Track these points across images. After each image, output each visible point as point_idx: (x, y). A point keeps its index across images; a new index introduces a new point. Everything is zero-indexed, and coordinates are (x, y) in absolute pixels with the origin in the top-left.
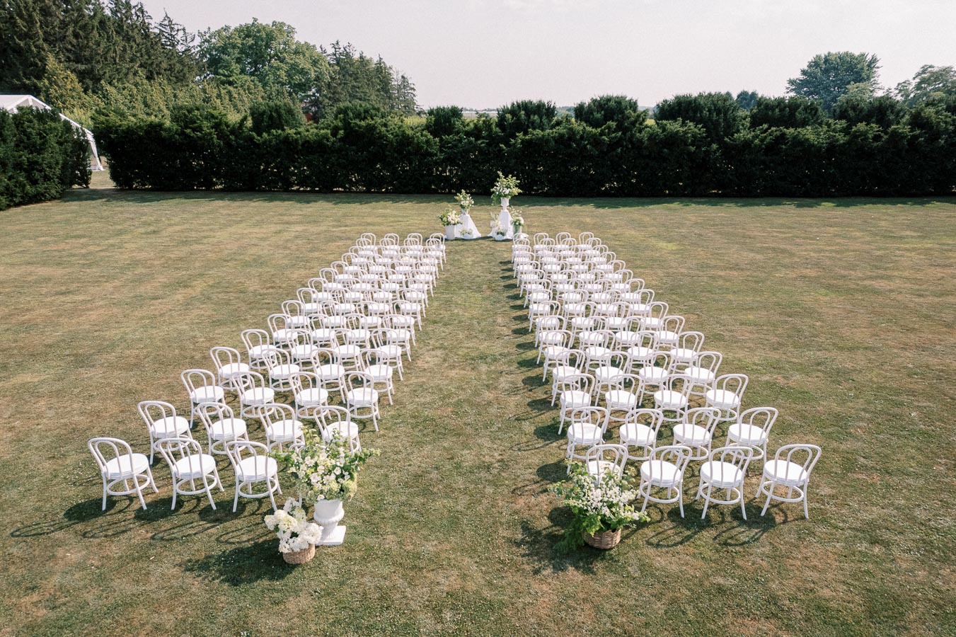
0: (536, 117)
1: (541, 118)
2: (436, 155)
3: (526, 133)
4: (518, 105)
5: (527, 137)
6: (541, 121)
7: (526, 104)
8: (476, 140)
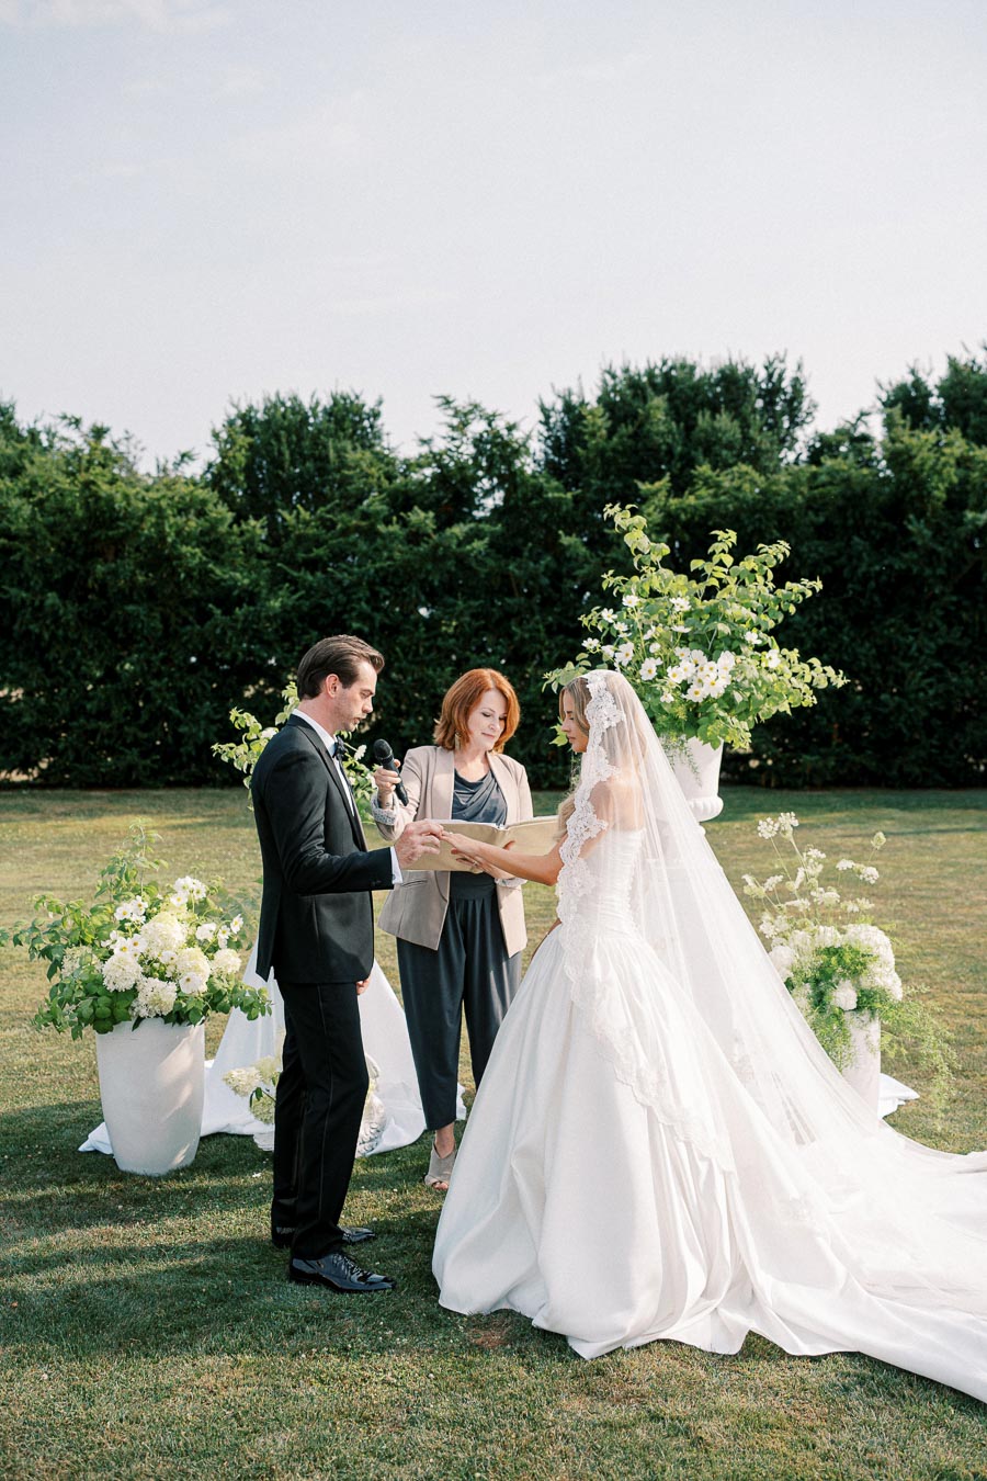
0: (724, 421)
1: (745, 425)
2: (250, 596)
3: (680, 487)
4: (634, 384)
5: (691, 500)
6: (746, 438)
7: (667, 376)
8: (444, 523)
